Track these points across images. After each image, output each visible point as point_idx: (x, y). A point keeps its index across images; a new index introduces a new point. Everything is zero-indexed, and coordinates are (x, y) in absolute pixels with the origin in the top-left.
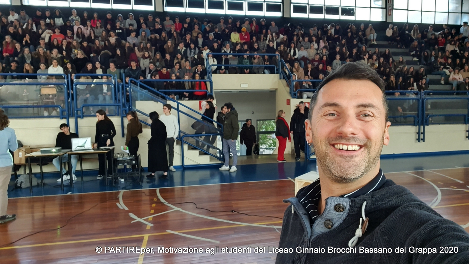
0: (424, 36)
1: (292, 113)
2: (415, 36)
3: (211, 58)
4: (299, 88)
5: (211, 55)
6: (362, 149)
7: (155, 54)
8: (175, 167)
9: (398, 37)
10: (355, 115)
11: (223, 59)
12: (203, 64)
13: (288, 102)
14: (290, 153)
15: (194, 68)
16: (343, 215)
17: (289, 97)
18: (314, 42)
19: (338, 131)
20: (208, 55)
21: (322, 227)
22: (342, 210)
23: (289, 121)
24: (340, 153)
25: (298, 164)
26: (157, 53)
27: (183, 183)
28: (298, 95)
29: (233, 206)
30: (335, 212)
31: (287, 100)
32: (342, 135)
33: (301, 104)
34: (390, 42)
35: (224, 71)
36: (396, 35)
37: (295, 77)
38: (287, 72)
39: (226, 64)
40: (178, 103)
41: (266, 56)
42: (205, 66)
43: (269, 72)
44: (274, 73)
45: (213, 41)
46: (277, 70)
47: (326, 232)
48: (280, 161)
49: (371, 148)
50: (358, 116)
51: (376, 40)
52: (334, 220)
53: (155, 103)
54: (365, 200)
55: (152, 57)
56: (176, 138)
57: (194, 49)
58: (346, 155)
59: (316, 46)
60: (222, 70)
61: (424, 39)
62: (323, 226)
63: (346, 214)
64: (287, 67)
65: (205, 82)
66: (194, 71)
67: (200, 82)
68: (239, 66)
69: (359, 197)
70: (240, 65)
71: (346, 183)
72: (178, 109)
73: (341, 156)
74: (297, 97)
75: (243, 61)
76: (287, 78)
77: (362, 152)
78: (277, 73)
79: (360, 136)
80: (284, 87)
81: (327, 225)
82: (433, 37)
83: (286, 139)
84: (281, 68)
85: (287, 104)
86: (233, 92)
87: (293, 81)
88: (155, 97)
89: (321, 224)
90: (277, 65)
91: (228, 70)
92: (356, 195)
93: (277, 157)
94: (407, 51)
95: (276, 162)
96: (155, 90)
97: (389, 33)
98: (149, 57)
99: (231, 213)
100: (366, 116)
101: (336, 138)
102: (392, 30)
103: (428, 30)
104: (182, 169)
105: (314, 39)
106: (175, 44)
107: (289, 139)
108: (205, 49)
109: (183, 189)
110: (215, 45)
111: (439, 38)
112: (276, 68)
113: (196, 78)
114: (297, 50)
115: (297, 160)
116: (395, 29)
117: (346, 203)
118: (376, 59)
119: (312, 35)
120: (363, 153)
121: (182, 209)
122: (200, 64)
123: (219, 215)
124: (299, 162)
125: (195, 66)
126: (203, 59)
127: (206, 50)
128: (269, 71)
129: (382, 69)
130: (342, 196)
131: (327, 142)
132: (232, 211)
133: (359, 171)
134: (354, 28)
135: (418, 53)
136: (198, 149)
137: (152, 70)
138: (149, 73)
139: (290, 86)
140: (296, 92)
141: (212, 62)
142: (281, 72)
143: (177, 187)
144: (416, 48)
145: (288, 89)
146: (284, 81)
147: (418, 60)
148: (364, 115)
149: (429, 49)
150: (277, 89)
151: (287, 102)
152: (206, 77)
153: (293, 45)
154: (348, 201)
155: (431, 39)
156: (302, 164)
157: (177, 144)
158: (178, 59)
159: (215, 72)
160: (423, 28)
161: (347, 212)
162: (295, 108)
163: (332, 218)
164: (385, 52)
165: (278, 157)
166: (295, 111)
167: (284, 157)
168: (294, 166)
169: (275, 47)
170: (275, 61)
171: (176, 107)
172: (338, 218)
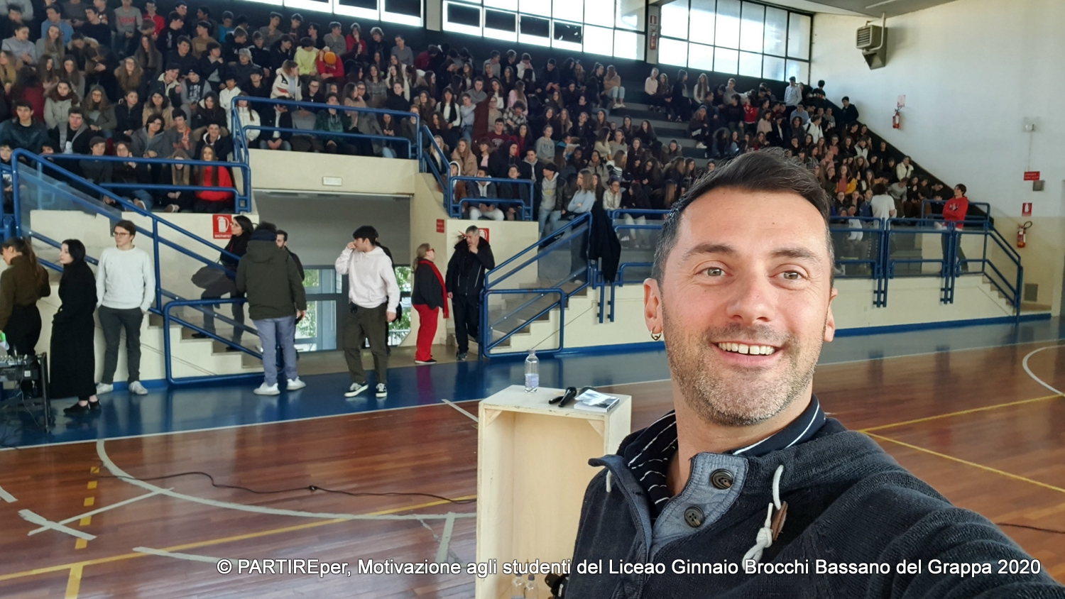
0: (718, 100)
1: (450, 252)
2: (702, 98)
3: (246, 109)
4: (464, 195)
5: (245, 103)
6: (779, 355)
7: (87, 90)
8: (145, 384)
9: (668, 97)
10: (767, 274)
11: (278, 114)
12: (223, 123)
13: (441, 227)
14: (444, 343)
15: (198, 131)
16: (729, 496)
17: (442, 215)
18: (496, 95)
19: (731, 310)
20: (236, 101)
21: (679, 525)
22: (727, 484)
23: (443, 270)
24: (732, 361)
25: (462, 367)
26: (93, 87)
27: (167, 424)
28: (463, 210)
29: (312, 475)
30: (711, 489)
31: (438, 221)
32: (739, 320)
33: (471, 233)
34: (652, 106)
35: (279, 142)
36: (664, 93)
37: (455, 170)
38: (437, 155)
39: (285, 127)
40: (156, 220)
41: (386, 116)
42: (229, 127)
43: (393, 153)
44: (406, 157)
45: (249, 69)
46: (414, 150)
47: (687, 535)
48: (422, 363)
49: (798, 352)
50: (773, 276)
51: (625, 101)
52: (708, 507)
53: (89, 217)
54: (781, 463)
55: (81, 98)
56: (149, 310)
57: (198, 84)
58: (746, 366)
59: (500, 102)
60: (275, 140)
61: (717, 105)
62: (681, 520)
63: (735, 493)
64: (438, 145)
65: (229, 169)
66: (198, 139)
67: (217, 167)
68: (317, 135)
69: (767, 455)
70: (321, 132)
71: (742, 425)
72: (154, 235)
73: (736, 368)
74: (460, 214)
75: (327, 122)
76: (437, 171)
77: (780, 360)
78: (414, 158)
79: (777, 326)
80: (431, 189)
81: (689, 520)
82: (735, 103)
83: (437, 312)
84: (423, 147)
85: (438, 231)
86: (300, 196)
87: (450, 178)
88: (88, 200)
89: (677, 518)
90: (414, 141)
91: (289, 141)
92: (760, 452)
93: (413, 352)
94: (685, 126)
95: (413, 365)
96: (89, 183)
97: (651, 86)
98: (71, 96)
99: (308, 493)
100: (791, 277)
101: (726, 329)
102: (656, 81)
103: (727, 88)
104: (166, 388)
105: (496, 86)
106: (144, 68)
107: (444, 311)
108: (227, 86)
109: (167, 441)
110: (256, 79)
111: (745, 105)
112: (410, 146)
113: (205, 156)
114: (457, 106)
115: (460, 359)
116: (663, 80)
117: (737, 468)
118: (622, 140)
119: (490, 76)
120: (781, 363)
121: (172, 491)
122: (214, 123)
123: (275, 499)
124: (466, 364)
125: (199, 127)
126: (223, 111)
127: (230, 89)
128: (394, 151)
129: (638, 162)
130: (730, 452)
131: (705, 338)
132: (310, 488)
133: (774, 403)
134: (580, 69)
135: (707, 134)
136: (210, 337)
137: (75, 132)
138: (69, 139)
139: (445, 189)
140: (458, 203)
141: (249, 121)
142: (424, 156)
143: (150, 436)
144: (703, 122)
145: (440, 196)
146: (430, 177)
147: (705, 147)
148: (788, 275)
149: (728, 127)
150: (413, 195)
151: (438, 226)
152: (230, 157)
153: (448, 96)
154: (742, 463)
155: (731, 106)
156: (471, 368)
157: (151, 323)
158: (153, 105)
159: (255, 144)
160: (716, 81)
161: (737, 489)
162: (456, 241)
163: (703, 502)
164: (642, 128)
165: (417, 353)
166: (458, 247)
167: (431, 354)
168: (453, 372)
169: (407, 97)
170: (408, 128)
171: (151, 230)
172: (716, 503)
